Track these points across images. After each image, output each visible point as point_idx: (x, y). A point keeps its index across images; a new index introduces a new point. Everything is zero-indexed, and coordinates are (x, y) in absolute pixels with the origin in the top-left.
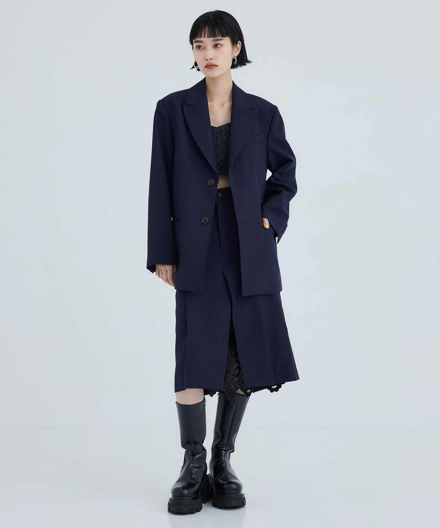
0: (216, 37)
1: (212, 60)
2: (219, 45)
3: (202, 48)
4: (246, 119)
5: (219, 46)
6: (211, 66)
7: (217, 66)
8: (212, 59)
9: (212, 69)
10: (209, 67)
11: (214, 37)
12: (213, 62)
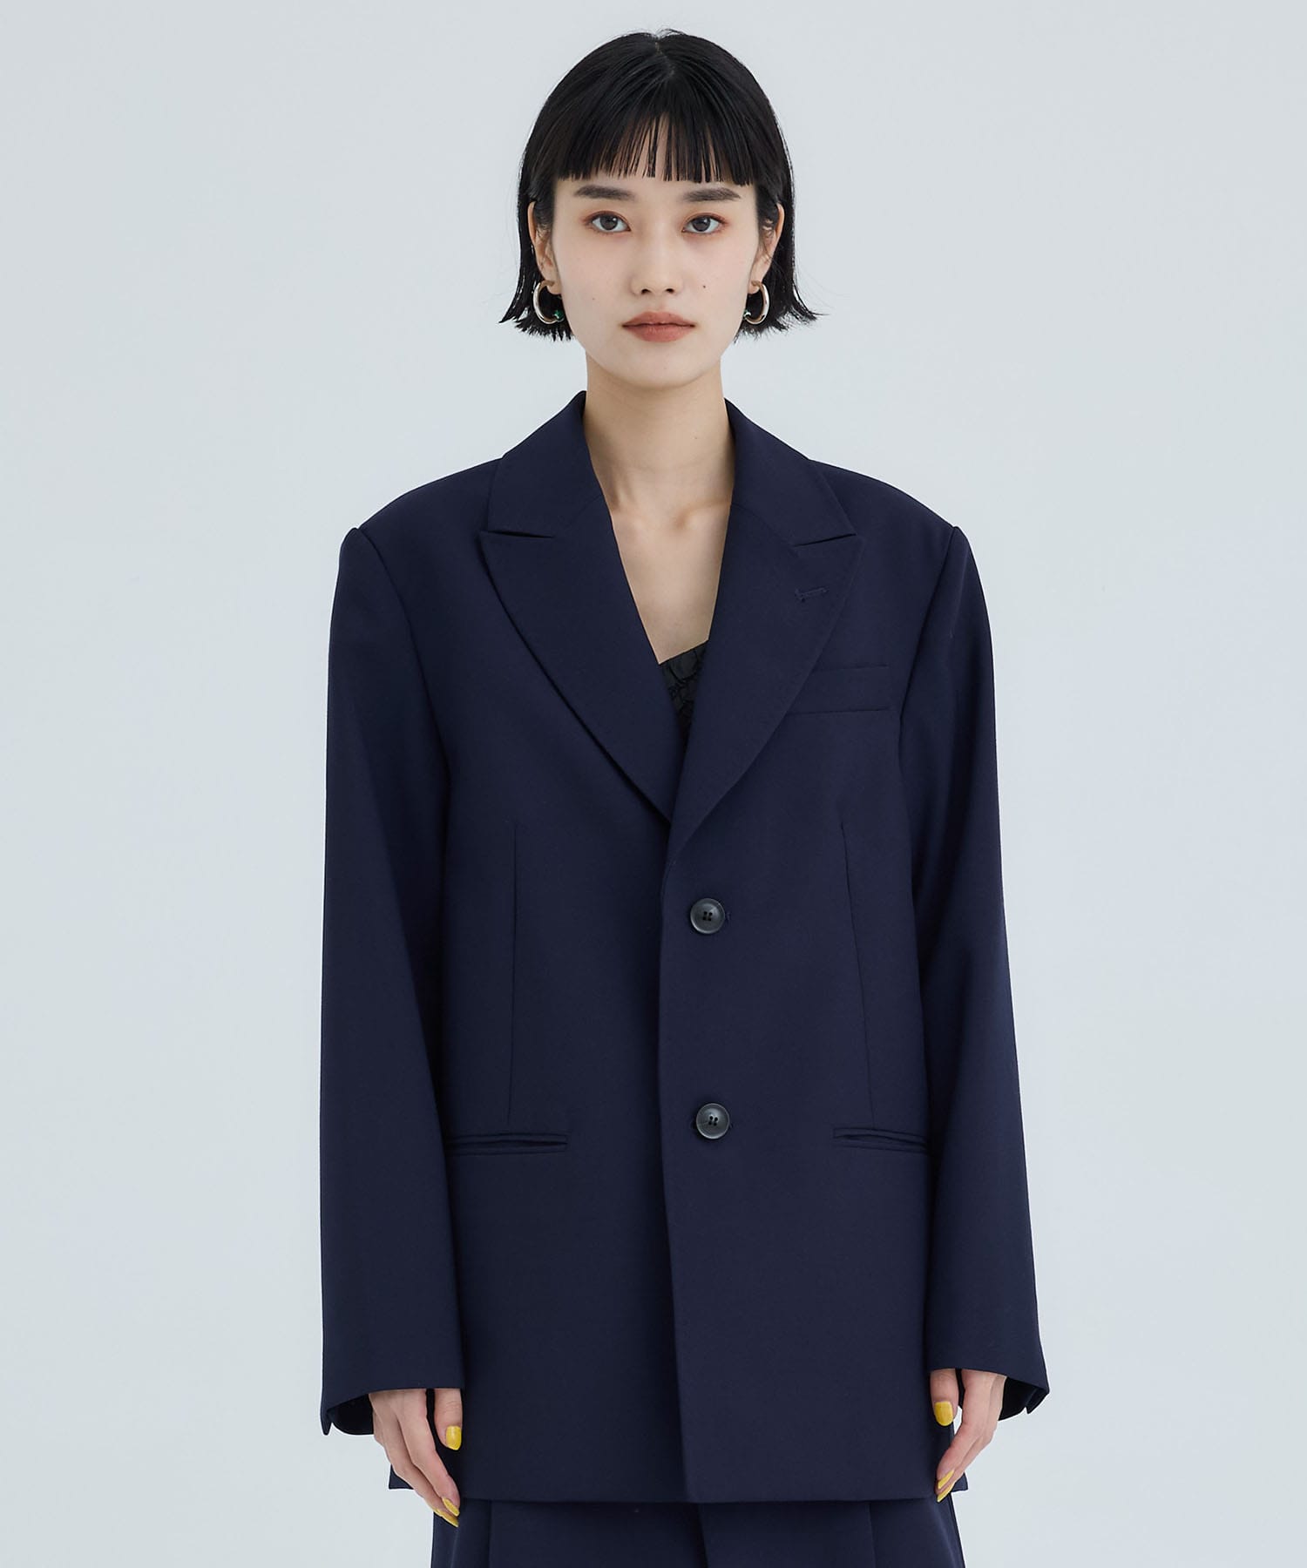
0: (708, 180)
1: (669, 295)
2: (712, 221)
3: (620, 226)
4: (797, 591)
5: (714, 224)
6: (660, 324)
7: (692, 326)
8: (670, 291)
9: (668, 339)
10: (653, 330)
11: (698, 179)
12: (676, 307)
